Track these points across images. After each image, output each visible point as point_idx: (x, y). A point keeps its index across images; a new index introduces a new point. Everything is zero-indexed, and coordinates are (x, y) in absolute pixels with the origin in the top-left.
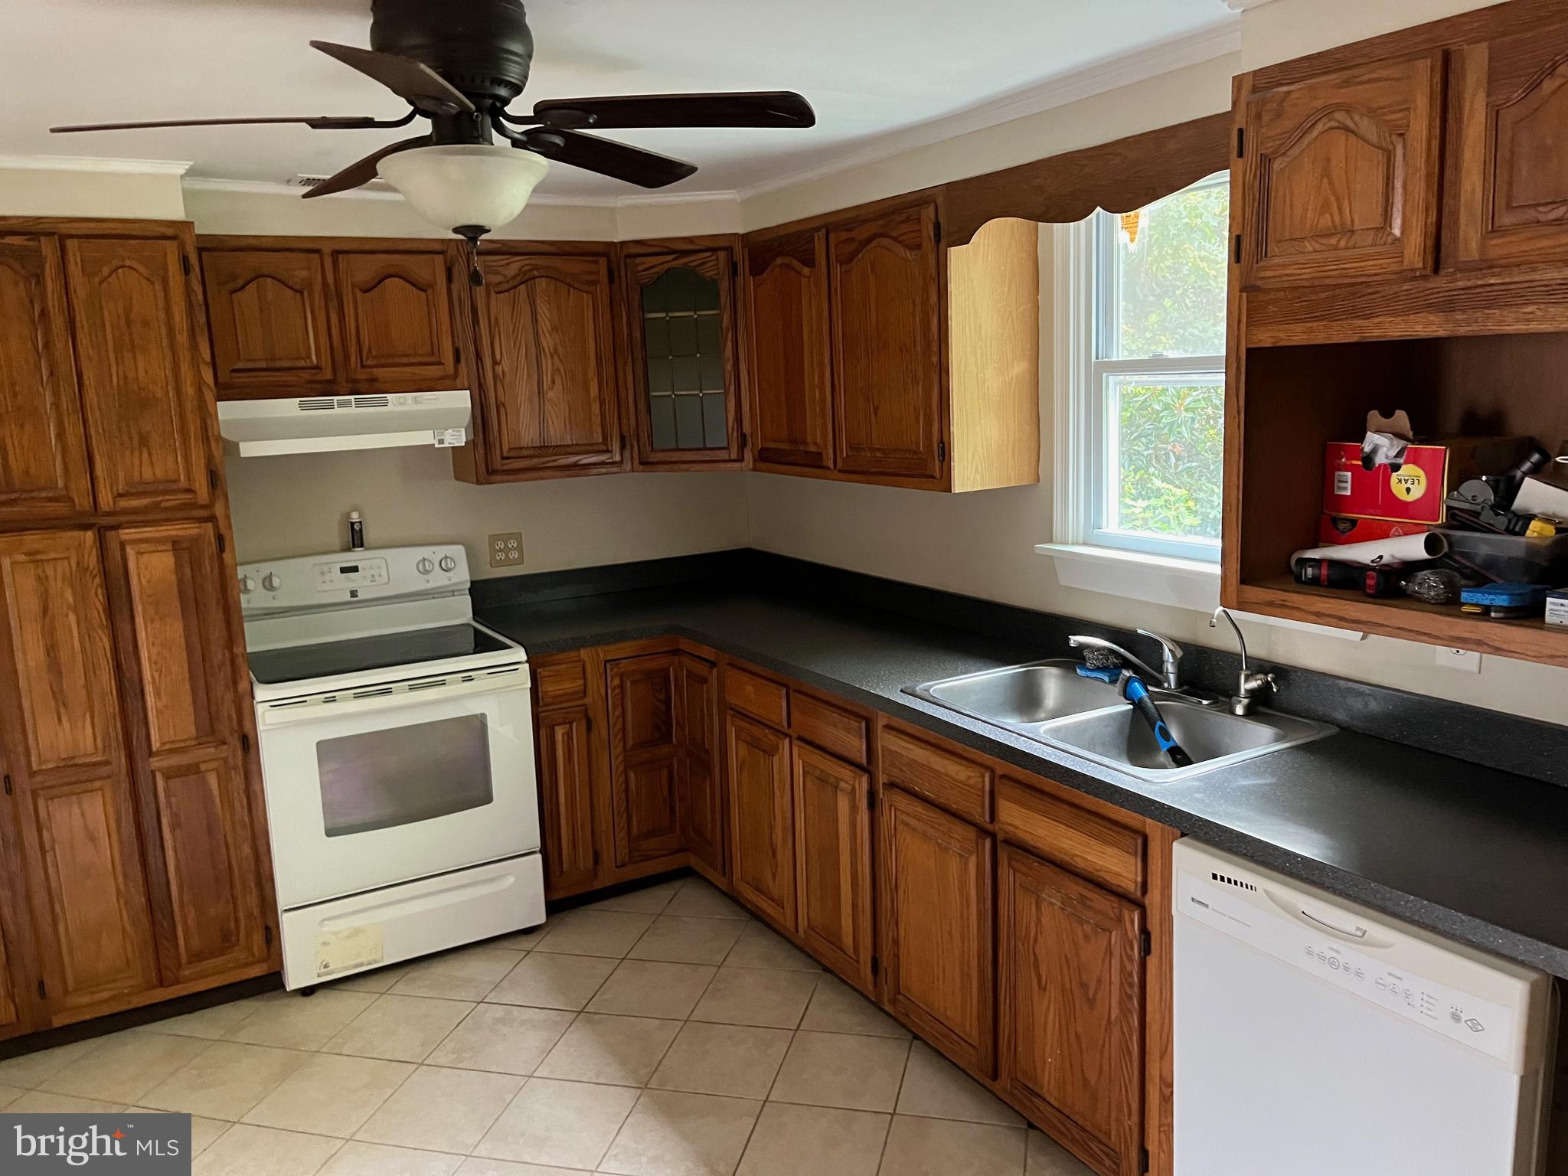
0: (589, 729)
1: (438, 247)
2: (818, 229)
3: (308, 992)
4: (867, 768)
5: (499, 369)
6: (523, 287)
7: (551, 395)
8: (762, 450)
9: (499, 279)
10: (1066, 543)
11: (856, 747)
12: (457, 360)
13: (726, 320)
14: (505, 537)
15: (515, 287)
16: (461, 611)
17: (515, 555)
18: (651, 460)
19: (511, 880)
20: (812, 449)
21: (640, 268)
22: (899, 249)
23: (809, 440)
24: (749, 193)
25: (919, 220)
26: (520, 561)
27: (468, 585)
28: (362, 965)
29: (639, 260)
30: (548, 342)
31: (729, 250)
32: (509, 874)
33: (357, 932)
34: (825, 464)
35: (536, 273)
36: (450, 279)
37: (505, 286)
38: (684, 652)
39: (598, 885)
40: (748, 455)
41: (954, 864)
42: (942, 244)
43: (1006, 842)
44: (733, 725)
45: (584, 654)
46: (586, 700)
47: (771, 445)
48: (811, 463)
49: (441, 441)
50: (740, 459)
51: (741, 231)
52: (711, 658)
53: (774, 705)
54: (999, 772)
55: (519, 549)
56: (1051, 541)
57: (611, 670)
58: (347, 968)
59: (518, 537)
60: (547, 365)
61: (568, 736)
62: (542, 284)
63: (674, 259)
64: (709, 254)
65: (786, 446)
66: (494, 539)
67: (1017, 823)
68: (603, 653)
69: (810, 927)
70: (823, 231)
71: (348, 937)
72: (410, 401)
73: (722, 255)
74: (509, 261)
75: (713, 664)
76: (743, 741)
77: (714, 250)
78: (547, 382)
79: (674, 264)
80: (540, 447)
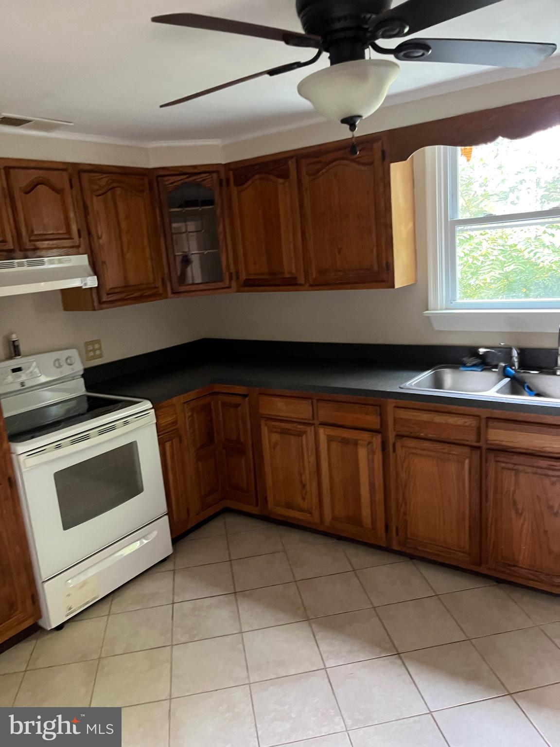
0: (181, 442)
1: (62, 167)
2: (292, 157)
3: (60, 628)
4: (381, 431)
5: (101, 241)
6: (109, 193)
7: (128, 256)
8: (246, 280)
9: (96, 187)
10: (437, 310)
11: (373, 420)
12: (80, 237)
13: (219, 211)
14: (93, 343)
15: (105, 193)
16: (78, 388)
17: (98, 352)
18: (179, 291)
19: (155, 533)
20: (288, 276)
21: (167, 183)
22: (354, 165)
23: (286, 271)
24: (227, 142)
25: (371, 149)
26: (100, 356)
27: (82, 373)
28: (88, 602)
29: (165, 179)
30: (124, 225)
31: (217, 172)
32: (154, 530)
33: (85, 583)
34: (299, 282)
35: (115, 185)
36: (71, 187)
37: (100, 192)
38: (218, 393)
39: (189, 526)
40: (234, 284)
41: (452, 468)
42: (387, 161)
43: (489, 450)
44: (266, 425)
45: (175, 400)
46: (177, 426)
47: (252, 277)
48: (290, 283)
49: (85, 284)
50: (229, 287)
51: (224, 162)
52: (245, 393)
53: (303, 410)
54: (484, 416)
55: (100, 349)
56: (427, 310)
57: (187, 407)
58: (81, 607)
59: (98, 342)
60: (125, 239)
61: (172, 446)
62: (118, 191)
63: (187, 178)
64: (208, 174)
65: (267, 277)
66: (87, 344)
67: (502, 438)
68: (182, 398)
69: (334, 518)
70: (294, 159)
71: (80, 588)
72: (56, 262)
73: (215, 175)
74: (101, 177)
75: (245, 396)
76: (276, 432)
77: (210, 172)
78: (125, 249)
79: (187, 180)
80: (125, 287)
